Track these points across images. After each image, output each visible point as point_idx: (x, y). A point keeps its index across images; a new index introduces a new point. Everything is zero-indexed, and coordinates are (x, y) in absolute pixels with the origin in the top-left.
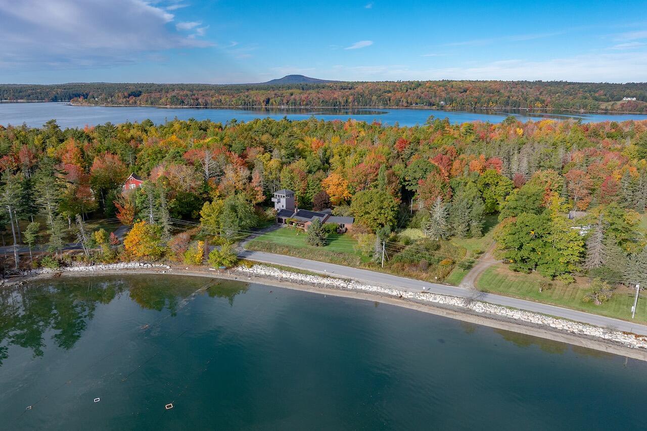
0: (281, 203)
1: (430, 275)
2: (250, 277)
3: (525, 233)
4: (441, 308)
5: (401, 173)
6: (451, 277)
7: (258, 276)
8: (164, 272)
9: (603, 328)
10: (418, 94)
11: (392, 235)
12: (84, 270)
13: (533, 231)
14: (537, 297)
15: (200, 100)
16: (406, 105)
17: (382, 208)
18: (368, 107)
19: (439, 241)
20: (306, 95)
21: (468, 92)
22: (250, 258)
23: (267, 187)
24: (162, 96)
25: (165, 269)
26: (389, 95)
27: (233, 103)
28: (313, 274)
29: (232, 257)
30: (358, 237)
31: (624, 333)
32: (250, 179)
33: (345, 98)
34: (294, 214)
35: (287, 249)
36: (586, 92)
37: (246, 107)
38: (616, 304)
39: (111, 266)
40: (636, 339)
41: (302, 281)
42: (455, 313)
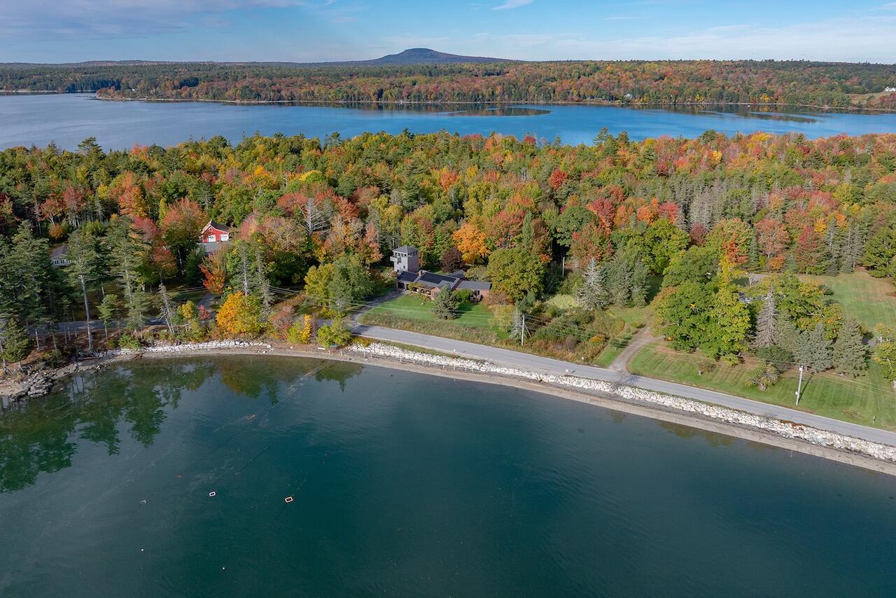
0: (401, 263)
1: (577, 355)
2: (367, 358)
3: (684, 306)
4: (585, 393)
5: (552, 223)
6: (601, 357)
7: (376, 356)
8: (264, 352)
9: (759, 416)
10: (594, 83)
11: (537, 304)
12: (169, 350)
13: (693, 303)
14: (696, 381)
15: (283, 93)
16: (577, 99)
17: (524, 271)
18: (523, 102)
19: (593, 311)
20: (435, 85)
21: (665, 79)
22: (365, 335)
23: (384, 240)
24: (228, 86)
25: (265, 348)
26: (554, 84)
27: (330, 97)
28: (441, 354)
29: (345, 334)
30: (494, 309)
31: (781, 421)
32: (363, 232)
33: (490, 89)
34: (419, 277)
35: (410, 324)
36: (834, 78)
37: (349, 101)
38: (782, 389)
39: (201, 346)
40: (793, 428)
41: (427, 362)
42: (599, 399)
